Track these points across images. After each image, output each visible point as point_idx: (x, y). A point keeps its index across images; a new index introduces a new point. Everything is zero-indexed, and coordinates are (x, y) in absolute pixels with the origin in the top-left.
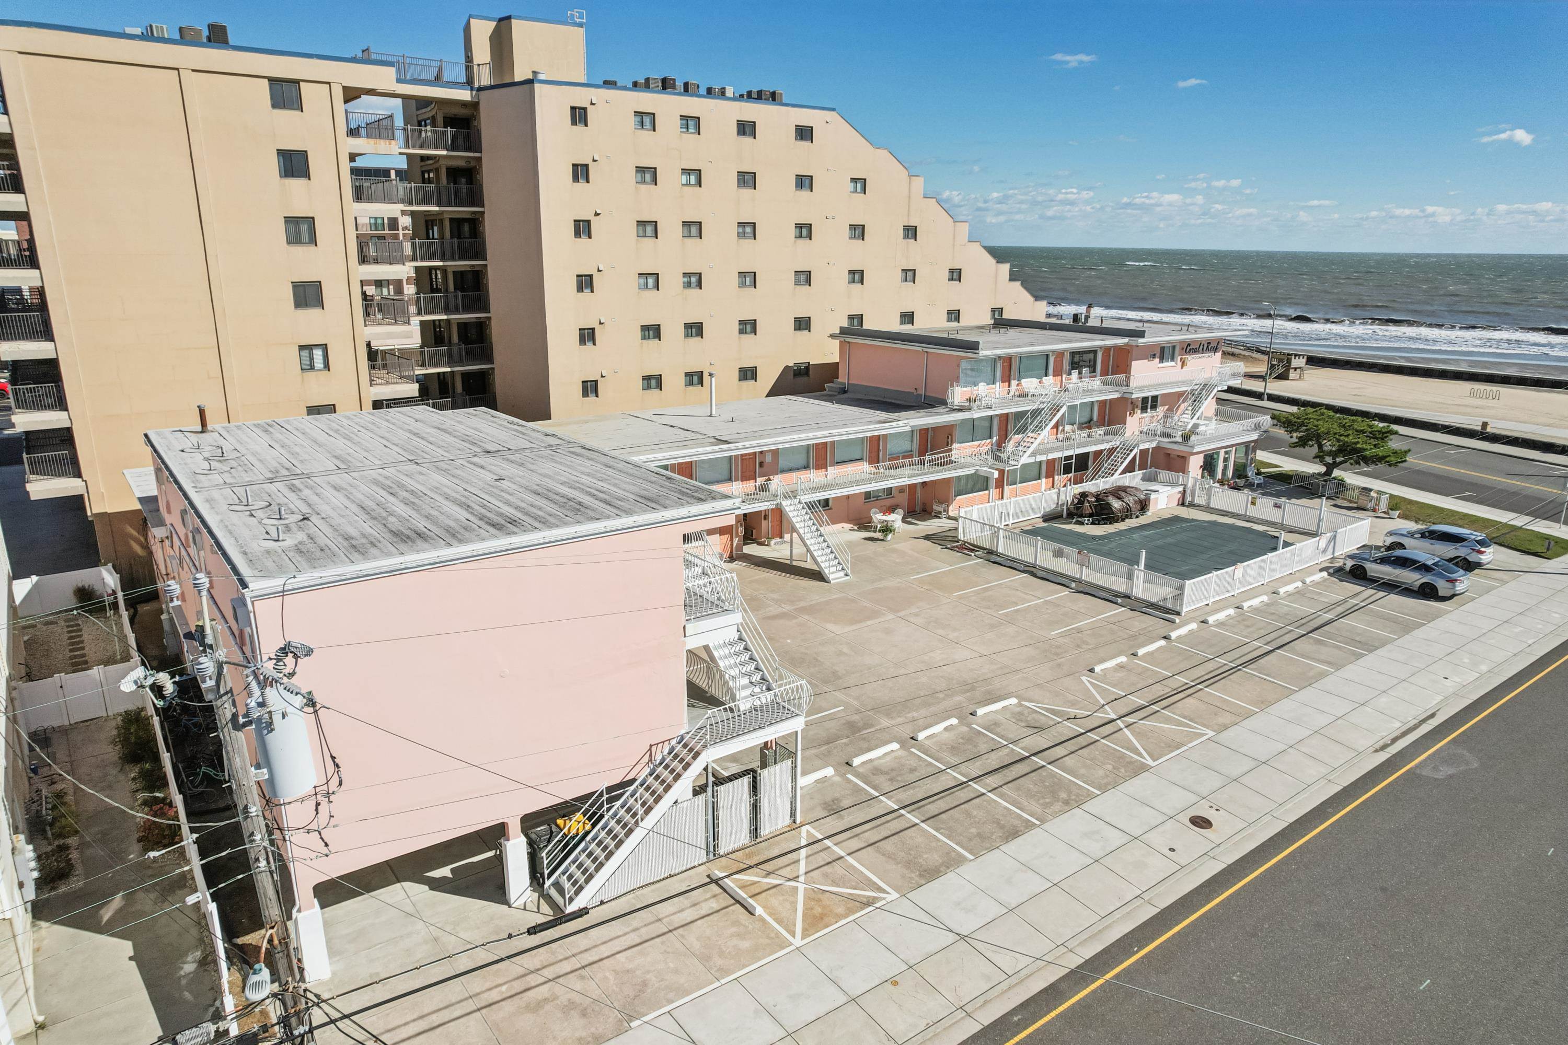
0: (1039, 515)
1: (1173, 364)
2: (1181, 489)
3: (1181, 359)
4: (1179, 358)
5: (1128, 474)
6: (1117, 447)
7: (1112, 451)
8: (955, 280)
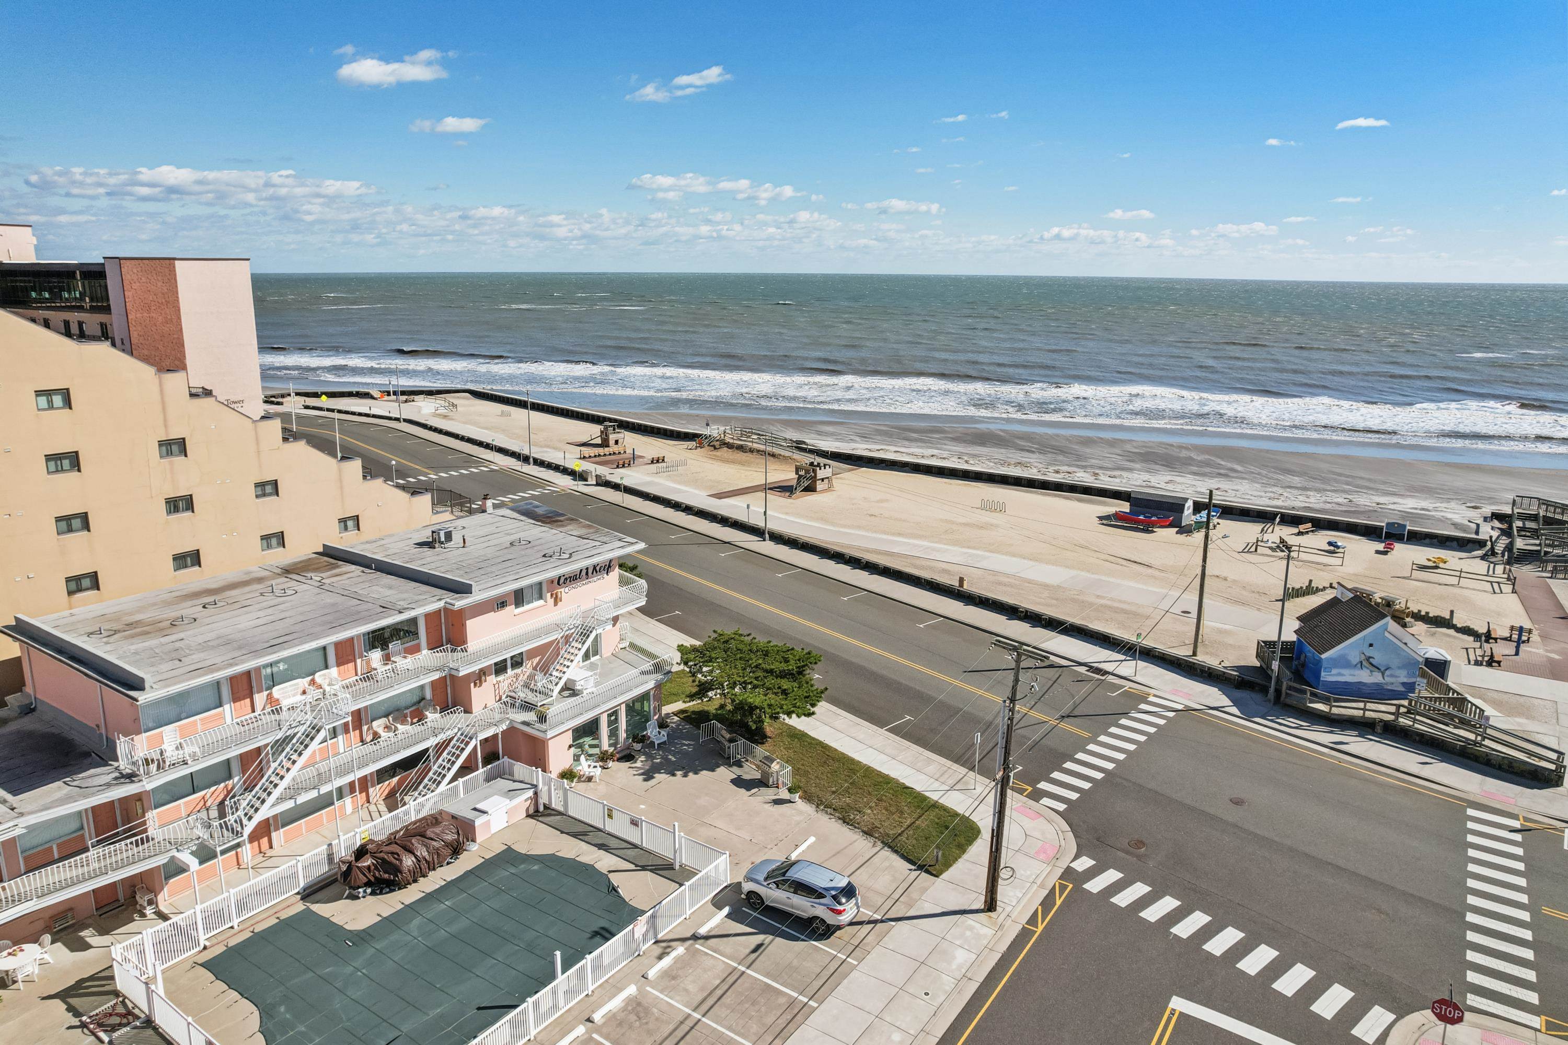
0: (296, 891)
1: (541, 602)
2: (530, 793)
3: (552, 595)
4: (549, 595)
5: (461, 780)
6: (453, 738)
7: (441, 748)
8: (270, 495)
